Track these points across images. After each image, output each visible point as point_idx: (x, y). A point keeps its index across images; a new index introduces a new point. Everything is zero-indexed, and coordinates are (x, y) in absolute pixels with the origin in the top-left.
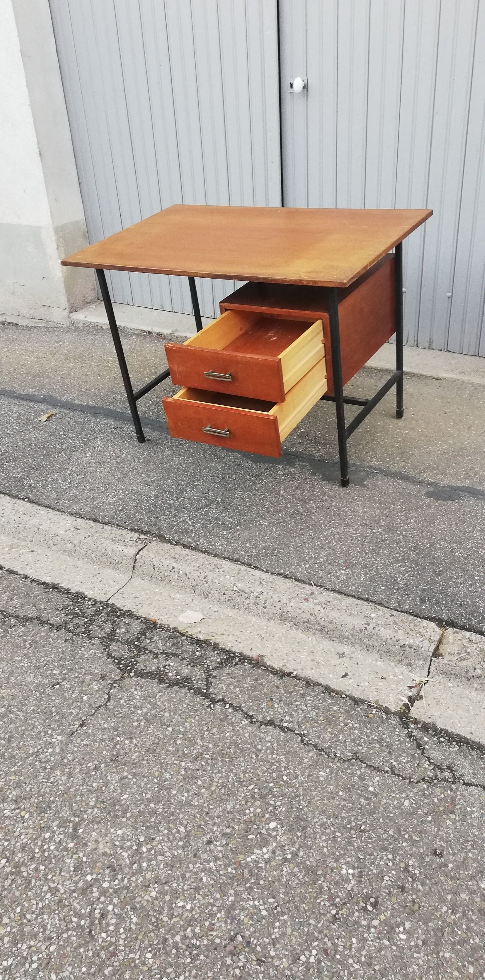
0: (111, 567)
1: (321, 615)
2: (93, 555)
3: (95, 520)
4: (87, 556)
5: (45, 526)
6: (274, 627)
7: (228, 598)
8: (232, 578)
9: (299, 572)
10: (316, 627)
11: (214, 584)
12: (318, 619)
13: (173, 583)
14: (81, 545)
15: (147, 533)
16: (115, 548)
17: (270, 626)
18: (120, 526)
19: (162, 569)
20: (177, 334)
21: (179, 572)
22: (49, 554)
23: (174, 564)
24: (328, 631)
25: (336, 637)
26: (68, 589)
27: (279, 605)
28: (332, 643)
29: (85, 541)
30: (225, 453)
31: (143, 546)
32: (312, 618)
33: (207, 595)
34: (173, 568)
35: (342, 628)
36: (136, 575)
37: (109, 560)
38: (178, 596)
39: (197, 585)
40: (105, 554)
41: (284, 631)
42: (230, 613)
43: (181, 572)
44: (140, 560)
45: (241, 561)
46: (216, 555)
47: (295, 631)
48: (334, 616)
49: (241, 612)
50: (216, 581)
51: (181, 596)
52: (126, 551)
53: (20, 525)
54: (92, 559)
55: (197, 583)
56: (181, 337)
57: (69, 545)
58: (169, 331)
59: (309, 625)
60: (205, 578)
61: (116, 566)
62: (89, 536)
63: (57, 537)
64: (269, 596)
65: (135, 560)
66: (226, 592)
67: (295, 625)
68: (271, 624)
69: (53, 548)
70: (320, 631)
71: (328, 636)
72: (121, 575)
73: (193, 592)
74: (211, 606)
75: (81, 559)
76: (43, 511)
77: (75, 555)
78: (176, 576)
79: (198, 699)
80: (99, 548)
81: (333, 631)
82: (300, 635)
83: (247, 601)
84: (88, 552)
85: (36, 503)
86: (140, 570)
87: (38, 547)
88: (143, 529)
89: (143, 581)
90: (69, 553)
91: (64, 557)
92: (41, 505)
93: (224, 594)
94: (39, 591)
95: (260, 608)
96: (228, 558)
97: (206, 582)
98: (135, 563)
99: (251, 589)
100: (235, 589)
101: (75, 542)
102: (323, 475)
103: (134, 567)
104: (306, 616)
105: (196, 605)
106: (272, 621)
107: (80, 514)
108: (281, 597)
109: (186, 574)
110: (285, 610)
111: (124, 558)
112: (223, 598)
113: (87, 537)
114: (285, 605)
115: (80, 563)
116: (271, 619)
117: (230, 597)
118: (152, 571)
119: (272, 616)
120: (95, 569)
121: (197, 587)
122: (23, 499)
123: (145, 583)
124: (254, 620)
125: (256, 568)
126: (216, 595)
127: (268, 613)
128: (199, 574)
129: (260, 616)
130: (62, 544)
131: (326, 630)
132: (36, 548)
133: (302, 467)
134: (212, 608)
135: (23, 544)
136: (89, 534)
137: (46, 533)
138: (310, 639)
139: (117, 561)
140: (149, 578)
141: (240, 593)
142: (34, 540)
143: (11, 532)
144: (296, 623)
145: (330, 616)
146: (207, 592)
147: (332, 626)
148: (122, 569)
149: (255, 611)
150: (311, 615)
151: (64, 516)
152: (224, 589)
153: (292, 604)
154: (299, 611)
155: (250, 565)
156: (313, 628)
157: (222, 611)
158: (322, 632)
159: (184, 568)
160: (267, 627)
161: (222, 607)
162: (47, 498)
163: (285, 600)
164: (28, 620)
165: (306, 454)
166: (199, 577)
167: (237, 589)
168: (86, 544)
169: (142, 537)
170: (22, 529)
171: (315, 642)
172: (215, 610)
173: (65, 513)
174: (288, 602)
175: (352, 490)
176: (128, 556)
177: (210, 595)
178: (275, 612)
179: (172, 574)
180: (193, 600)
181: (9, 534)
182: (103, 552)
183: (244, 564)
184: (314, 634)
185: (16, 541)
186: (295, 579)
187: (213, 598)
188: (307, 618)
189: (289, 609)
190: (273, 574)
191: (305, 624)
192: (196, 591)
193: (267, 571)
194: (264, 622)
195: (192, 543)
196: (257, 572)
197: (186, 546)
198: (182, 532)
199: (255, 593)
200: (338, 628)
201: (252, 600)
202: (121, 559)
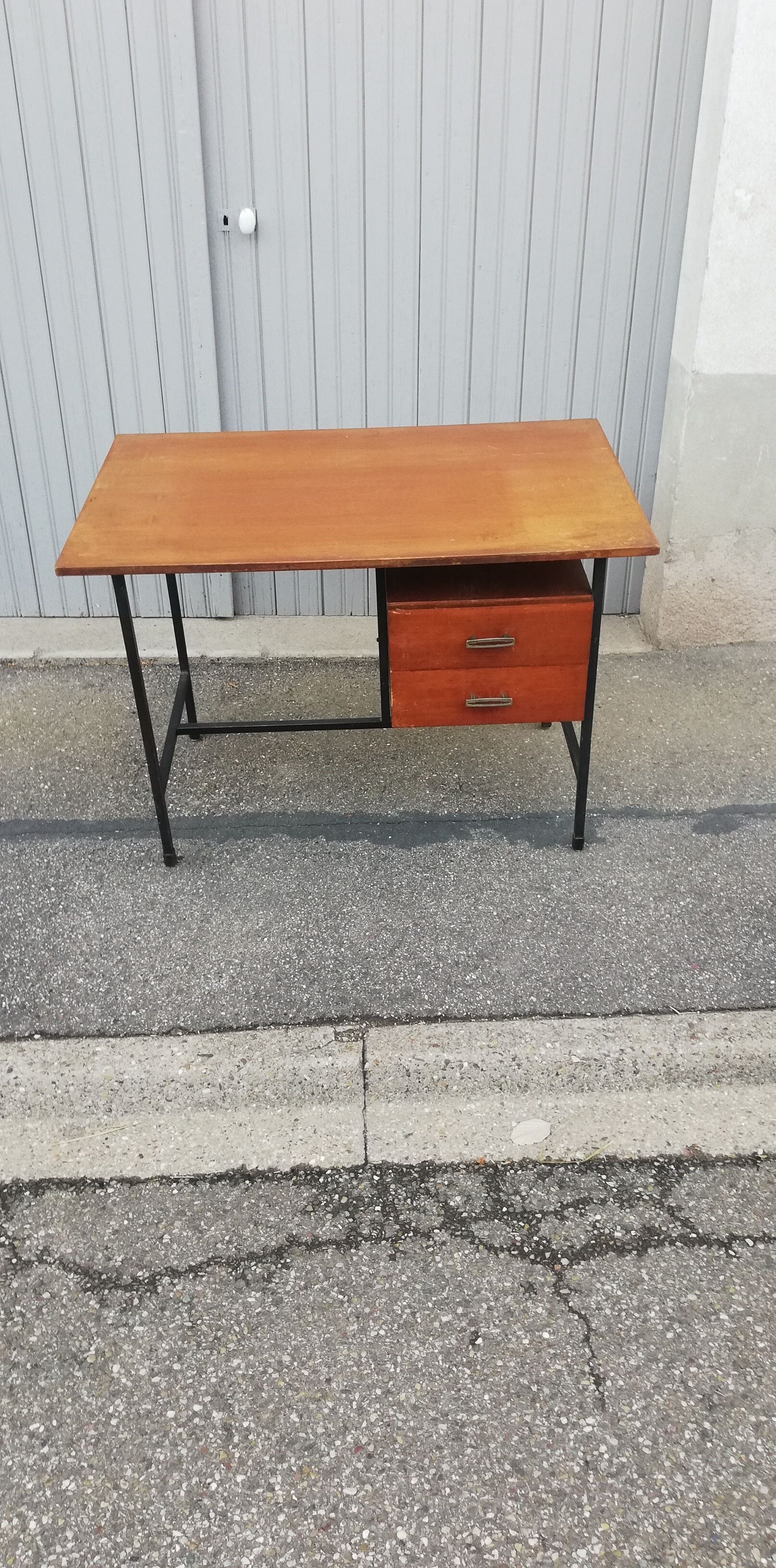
0: (316, 1102)
1: (733, 1052)
2: (267, 1093)
3: (222, 1029)
4: (253, 1097)
5: (133, 1071)
6: (661, 1096)
7: (566, 1080)
8: (557, 1044)
9: (640, 999)
10: (730, 1072)
11: (535, 1064)
12: (731, 1060)
13: (455, 1088)
14: (234, 1083)
15: (340, 1020)
16: (314, 1064)
17: (655, 1098)
18: (280, 1024)
19: (426, 1070)
20: (45, 656)
21: (461, 1066)
22: (162, 1122)
23: (446, 1056)
24: (751, 1072)
25: (766, 1076)
26: (271, 1170)
27: (660, 1061)
28: (762, 1087)
29: (243, 1072)
30: (342, 847)
31: (360, 1043)
32: (721, 1061)
33: (526, 1086)
34: (447, 1062)
35: (771, 1060)
36: (373, 1098)
37: (308, 1089)
38: (473, 1106)
39: (502, 1076)
40: (296, 1082)
41: (680, 1096)
42: (580, 1101)
43: (466, 1064)
44: (377, 1070)
45: (540, 1014)
46: (491, 1017)
47: (697, 1091)
48: (753, 1046)
49: (596, 1094)
50: (536, 1058)
51: (478, 1104)
52: (340, 1064)
53: (72, 1088)
54: (267, 1100)
55: (502, 1072)
56: (55, 660)
57: (206, 1091)
58: (28, 654)
59: (718, 1074)
60: (514, 1060)
61: (325, 1096)
62: (244, 1061)
63: (173, 1085)
64: (638, 1052)
65: (365, 1073)
66: (560, 1071)
67: (696, 1081)
68: (654, 1095)
69: (168, 1107)
70: (738, 1076)
71: (752, 1079)
72: (342, 1109)
73: (497, 1090)
74: (539, 1102)
75: (243, 1107)
76: (101, 1046)
77: (226, 1105)
78: (458, 1074)
79: (702, 1253)
80: (280, 1075)
81: (758, 1068)
82: (708, 1093)
83: (603, 1073)
84: (256, 1090)
85: (67, 1036)
86: (381, 1087)
87: (129, 1116)
88: (329, 1015)
89: (391, 1105)
90: (211, 1104)
91: (198, 1117)
92: (79, 1036)
93: (557, 1074)
94: (230, 1195)
95: (628, 1075)
96: (516, 1015)
97: (519, 1065)
98: (365, 1078)
99: (602, 1051)
100: (575, 1060)
101: (220, 1080)
102: (530, 840)
103: (365, 1087)
104: (711, 1062)
105: (515, 1109)
106: (655, 1089)
107: (181, 1028)
108: (658, 1046)
109: (476, 1066)
110: (672, 1065)
111: (340, 1076)
112: (557, 1082)
113: (241, 1064)
114: (670, 1057)
115: (242, 1116)
116: (653, 1086)
117: (570, 1076)
118: (405, 1082)
119: (652, 1081)
120: (281, 1115)
121: (503, 1080)
122: (31, 1037)
123: (397, 1106)
124: (623, 1097)
125: (572, 1015)
126: (542, 1081)
127: (644, 1079)
128: (500, 1058)
129: (631, 1089)
130: (189, 1093)
131: (748, 1071)
132: (125, 1121)
133: (485, 836)
134: (544, 1105)
135: (88, 1121)
136: (240, 1057)
137: (144, 1085)
138: (726, 1094)
139: (325, 1087)
140: (404, 1095)
141: (585, 1064)
142: (114, 1106)
143: (49, 1108)
144: (696, 1078)
145: (747, 1049)
146: (524, 1082)
147: (756, 1063)
148: (341, 1097)
149: (620, 1083)
150: (718, 1057)
151: (153, 1043)
152: (555, 1066)
153: (681, 1052)
154: (696, 1058)
155: (559, 1015)
156: (726, 1075)
157: (562, 1102)
158: (742, 1076)
159: (466, 1057)
160: (651, 1100)
161: (560, 1096)
162: (85, 1019)
163: (666, 1050)
164: (279, 1252)
165: (471, 815)
166: (501, 1061)
167: (578, 1060)
168: (246, 1077)
169: (340, 1029)
170: (78, 1094)
171: (736, 1096)
172: (551, 1105)
173: (149, 1035)
174: (672, 1051)
175: (591, 850)
176: (348, 1070)
177: (532, 1085)
178: (656, 1073)
179: (448, 1073)
180: (502, 1104)
181: (45, 1114)
182: (290, 1079)
183: (547, 1016)
184: (730, 1084)
185: (68, 1121)
186: (644, 1013)
187: (538, 1088)
188: (713, 1064)
189: (679, 1060)
190: (606, 1016)
191: (712, 1075)
192: (503, 1086)
193: (593, 1015)
194: (642, 1095)
195: (437, 1011)
196: (578, 1022)
197: (431, 1019)
198: (401, 999)
199: (612, 1055)
200: (765, 1062)
201: (611, 1068)
202: (334, 1079)
